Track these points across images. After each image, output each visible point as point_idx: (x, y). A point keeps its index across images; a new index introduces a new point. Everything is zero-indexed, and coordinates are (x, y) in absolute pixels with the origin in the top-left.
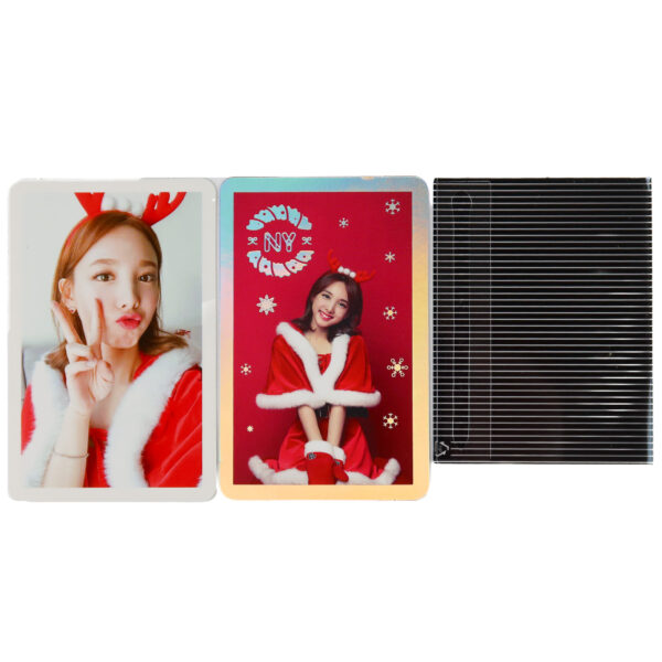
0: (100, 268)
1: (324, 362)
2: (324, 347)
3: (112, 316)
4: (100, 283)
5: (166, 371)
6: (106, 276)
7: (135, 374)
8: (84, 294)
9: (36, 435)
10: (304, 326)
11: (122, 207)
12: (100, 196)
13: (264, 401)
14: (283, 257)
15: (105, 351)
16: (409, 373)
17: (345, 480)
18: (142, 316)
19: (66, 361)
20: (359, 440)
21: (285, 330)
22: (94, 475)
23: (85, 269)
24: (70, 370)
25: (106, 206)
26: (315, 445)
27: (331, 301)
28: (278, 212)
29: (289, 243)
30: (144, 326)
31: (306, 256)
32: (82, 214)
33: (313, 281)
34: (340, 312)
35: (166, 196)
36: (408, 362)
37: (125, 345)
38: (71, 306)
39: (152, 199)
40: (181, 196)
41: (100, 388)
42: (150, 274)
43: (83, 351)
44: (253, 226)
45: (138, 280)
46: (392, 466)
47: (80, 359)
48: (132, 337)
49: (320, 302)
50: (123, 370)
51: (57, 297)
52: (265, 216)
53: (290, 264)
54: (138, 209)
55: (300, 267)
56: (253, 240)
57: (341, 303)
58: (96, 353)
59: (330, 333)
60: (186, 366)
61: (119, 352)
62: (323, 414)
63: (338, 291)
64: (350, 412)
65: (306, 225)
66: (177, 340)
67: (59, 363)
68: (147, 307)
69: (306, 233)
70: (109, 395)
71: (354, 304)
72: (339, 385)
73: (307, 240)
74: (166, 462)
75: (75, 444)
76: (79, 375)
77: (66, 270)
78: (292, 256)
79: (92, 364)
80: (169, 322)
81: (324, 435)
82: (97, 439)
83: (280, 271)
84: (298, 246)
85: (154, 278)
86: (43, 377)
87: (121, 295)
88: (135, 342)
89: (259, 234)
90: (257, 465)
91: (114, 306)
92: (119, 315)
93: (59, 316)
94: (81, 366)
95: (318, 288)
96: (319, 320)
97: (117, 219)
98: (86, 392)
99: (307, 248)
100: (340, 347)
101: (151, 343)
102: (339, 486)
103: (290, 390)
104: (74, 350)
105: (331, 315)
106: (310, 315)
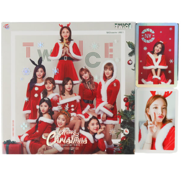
0: (155, 106)
1: (157, 60)
2: (157, 57)
3: (157, 116)
4: (155, 109)
6: (156, 108)
7: (162, 128)
8: (152, 111)
9: (142, 139)
10: (153, 53)
11: (159, 94)
12: (155, 92)
14: (149, 39)
16: (174, 62)
17: (161, 83)
18: (163, 116)
19: (148, 125)
20: (164, 76)
21: (149, 54)
22: (153, 147)
23: (152, 106)
24: (149, 126)
25: (156, 94)
27: (158, 48)
28: (148, 30)
29: (150, 36)
30: (163, 118)
31: (153, 39)
32: (151, 95)
34: (160, 50)
35: (168, 92)
36: (173, 60)
37: (160, 122)
38: (149, 114)
39: (166, 93)
40: (171, 92)
41: (154, 130)
42: (165, 108)
43: (151, 123)
44: (143, 33)
45: (162, 109)
46: (170, 81)
47: (151, 124)
48: (161, 120)
49: (156, 48)
50: (159, 126)
51: (146, 112)
52: (145, 31)
53: (150, 40)
54: (163, 94)
55: (152, 41)
56: (143, 35)
57: (160, 48)
58: (154, 123)
59: (158, 54)
60: (172, 126)
61: (158, 123)
62: (156, 70)
63: (160, 46)
64: (162, 70)
65: (153, 32)
66: (170, 121)
67: (146, 125)
68: (164, 114)
69: (153, 34)
70: (156, 132)
71: (163, 48)
72: (159, 65)
73: (153, 35)
74: (168, 145)
76: (150, 127)
77: (148, 106)
78: (151, 39)
79: (153, 125)
80: (169, 117)
81: (157, 75)
82: (154, 140)
83: (148, 42)
84: (152, 37)
85: (166, 108)
86: (143, 128)
87: (159, 112)
88: (162, 121)
89: (144, 34)
91: (158, 114)
92: (159, 116)
93: (147, 116)
94: (151, 126)
95: (156, 45)
96: (156, 52)
97: (158, 97)
98: (152, 131)
99: (153, 37)
100: (160, 57)
101: (165, 121)
103: (150, 66)
104: (149, 122)
105: (158, 50)
106: (154, 51)
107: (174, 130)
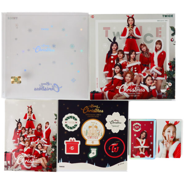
0: (168, 131)
1: (142, 142)
2: (142, 141)
3: (170, 137)
4: (168, 133)
5: (176, 144)
6: (169, 132)
7: (173, 144)
8: (166, 134)
9: (160, 151)
10: (140, 138)
11: (171, 123)
12: (169, 121)
13: (135, 147)
14: (137, 129)
15: (169, 141)
16: (153, 144)
17: (145, 157)
18: (174, 137)
19: (164, 142)
20: (147, 152)
21: (137, 138)
22: (167, 156)
24: (164, 143)
25: (169, 123)
26: (141, 153)
27: (143, 135)
28: (137, 124)
29: (138, 127)
30: (174, 138)
31: (140, 129)
32: (166, 124)
33: (141, 132)
34: (144, 136)
35: (177, 122)
36: (153, 142)
37: (171, 140)
38: (165, 135)
39: (175, 122)
40: (179, 122)
41: (168, 146)
43: (166, 141)
44: (134, 125)
45: (173, 132)
46: (151, 155)
47: (166, 142)
48: (172, 139)
49: (142, 135)
50: (171, 144)
51: (163, 134)
52: (135, 124)
53: (138, 130)
54: (173, 123)
55: (139, 130)
56: (133, 127)
57: (144, 135)
58: (168, 141)
59: (143, 139)
60: (179, 143)
61: (171, 141)
62: (142, 149)
63: (144, 133)
64: (145, 149)
65: (140, 125)
66: (178, 140)
67: (163, 142)
68: (174, 136)
69: (140, 126)
70: (169, 147)
71: (146, 135)
72: (144, 145)
73: (140, 127)
74: (176, 155)
75: (165, 153)
76: (166, 144)
77: (164, 131)
78: (138, 129)
79: (167, 143)
80: (177, 137)
81: (142, 152)
82: (168, 152)
83: (137, 131)
84: (139, 128)
85: (175, 132)
86: (161, 144)
87: (171, 134)
88: (173, 140)
89: (134, 126)
90: (134, 155)
91: (170, 135)
92: (171, 137)
93: (163, 137)
94: (166, 143)
95: (142, 133)
96: (142, 137)
97: (171, 124)
98: (166, 146)
99: (140, 128)
100: (144, 140)
101: (175, 140)
102: (144, 158)
103: (138, 146)
104: (165, 141)
105: (143, 136)
106: (141, 137)
107: (180, 146)
